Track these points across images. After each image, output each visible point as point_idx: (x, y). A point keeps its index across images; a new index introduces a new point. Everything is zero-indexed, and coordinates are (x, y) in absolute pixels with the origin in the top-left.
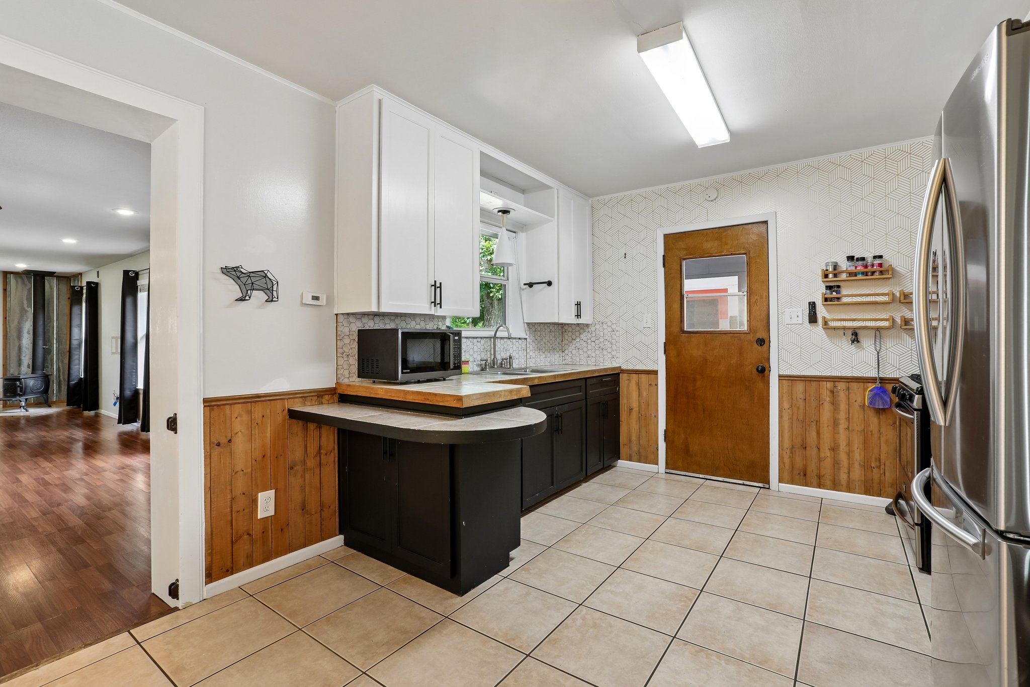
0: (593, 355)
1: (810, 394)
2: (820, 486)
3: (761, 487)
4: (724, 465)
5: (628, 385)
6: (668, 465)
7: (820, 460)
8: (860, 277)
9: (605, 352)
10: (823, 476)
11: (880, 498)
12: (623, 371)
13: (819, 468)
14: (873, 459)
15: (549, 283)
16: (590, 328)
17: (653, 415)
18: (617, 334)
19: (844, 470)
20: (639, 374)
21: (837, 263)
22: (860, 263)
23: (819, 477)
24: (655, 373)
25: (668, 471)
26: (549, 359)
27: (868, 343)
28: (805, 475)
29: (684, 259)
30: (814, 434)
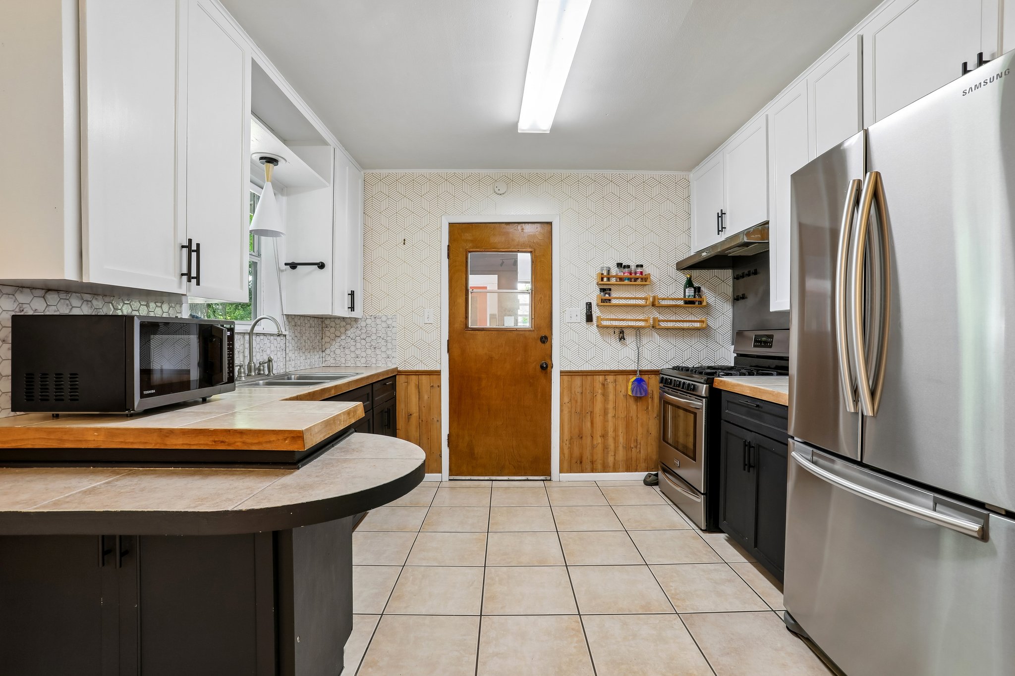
0: (364, 354)
1: (586, 388)
2: (593, 470)
3: (543, 480)
4: (510, 463)
5: (407, 388)
6: (451, 473)
7: (593, 447)
8: (626, 282)
9: (378, 352)
10: (595, 461)
11: (637, 473)
12: (400, 373)
13: (592, 455)
14: (633, 440)
15: (321, 266)
16: (359, 323)
17: (435, 420)
18: (394, 330)
19: (611, 453)
20: (419, 375)
21: (610, 268)
22: (627, 270)
23: (592, 462)
24: (438, 373)
25: (452, 478)
26: (309, 361)
27: (630, 339)
28: (581, 462)
29: (470, 252)
30: (589, 424)
